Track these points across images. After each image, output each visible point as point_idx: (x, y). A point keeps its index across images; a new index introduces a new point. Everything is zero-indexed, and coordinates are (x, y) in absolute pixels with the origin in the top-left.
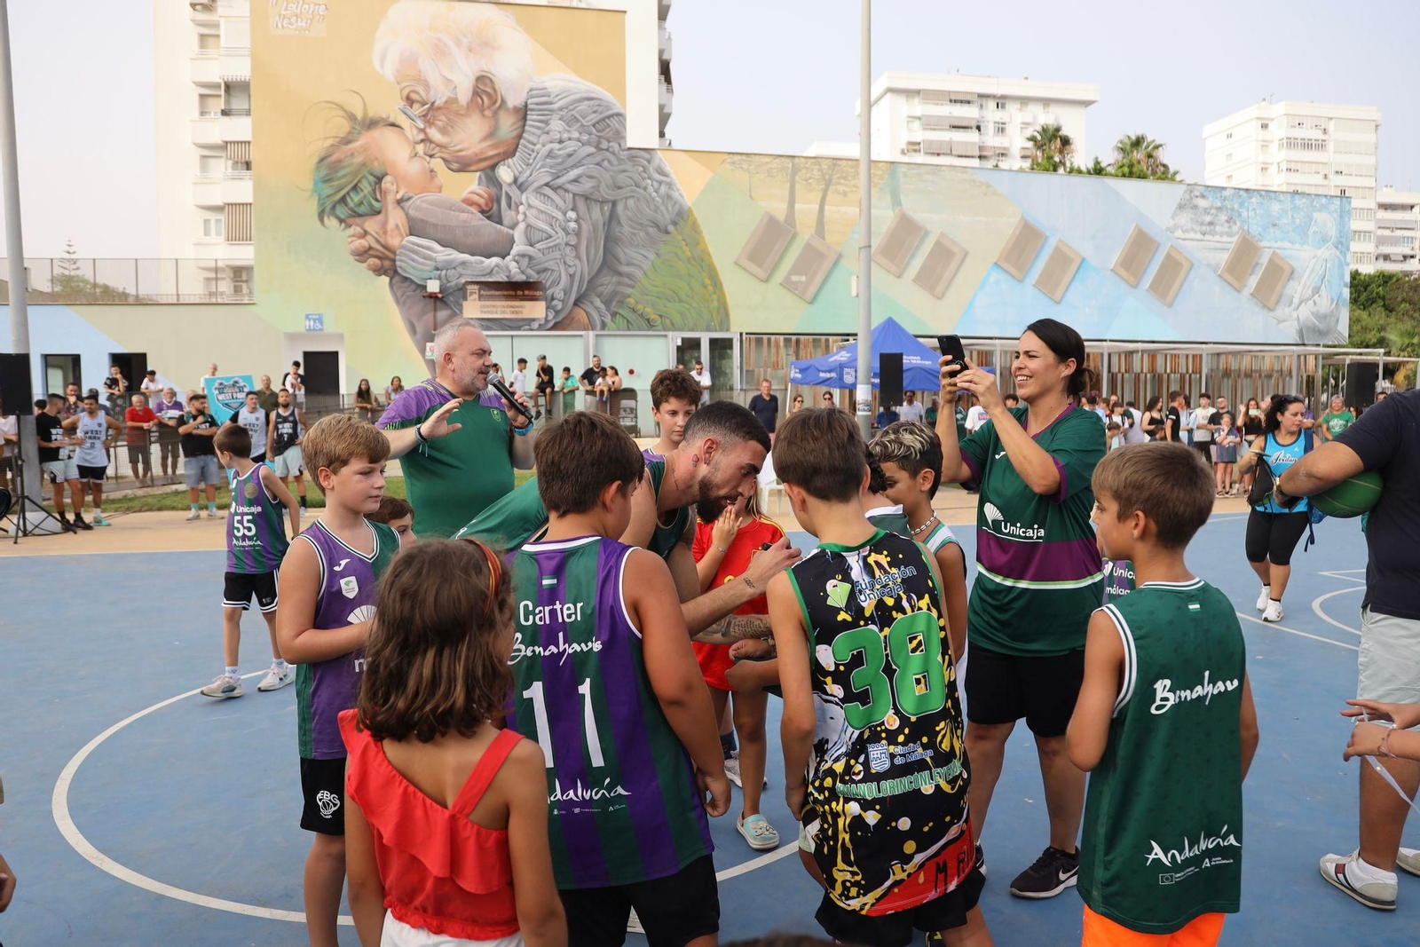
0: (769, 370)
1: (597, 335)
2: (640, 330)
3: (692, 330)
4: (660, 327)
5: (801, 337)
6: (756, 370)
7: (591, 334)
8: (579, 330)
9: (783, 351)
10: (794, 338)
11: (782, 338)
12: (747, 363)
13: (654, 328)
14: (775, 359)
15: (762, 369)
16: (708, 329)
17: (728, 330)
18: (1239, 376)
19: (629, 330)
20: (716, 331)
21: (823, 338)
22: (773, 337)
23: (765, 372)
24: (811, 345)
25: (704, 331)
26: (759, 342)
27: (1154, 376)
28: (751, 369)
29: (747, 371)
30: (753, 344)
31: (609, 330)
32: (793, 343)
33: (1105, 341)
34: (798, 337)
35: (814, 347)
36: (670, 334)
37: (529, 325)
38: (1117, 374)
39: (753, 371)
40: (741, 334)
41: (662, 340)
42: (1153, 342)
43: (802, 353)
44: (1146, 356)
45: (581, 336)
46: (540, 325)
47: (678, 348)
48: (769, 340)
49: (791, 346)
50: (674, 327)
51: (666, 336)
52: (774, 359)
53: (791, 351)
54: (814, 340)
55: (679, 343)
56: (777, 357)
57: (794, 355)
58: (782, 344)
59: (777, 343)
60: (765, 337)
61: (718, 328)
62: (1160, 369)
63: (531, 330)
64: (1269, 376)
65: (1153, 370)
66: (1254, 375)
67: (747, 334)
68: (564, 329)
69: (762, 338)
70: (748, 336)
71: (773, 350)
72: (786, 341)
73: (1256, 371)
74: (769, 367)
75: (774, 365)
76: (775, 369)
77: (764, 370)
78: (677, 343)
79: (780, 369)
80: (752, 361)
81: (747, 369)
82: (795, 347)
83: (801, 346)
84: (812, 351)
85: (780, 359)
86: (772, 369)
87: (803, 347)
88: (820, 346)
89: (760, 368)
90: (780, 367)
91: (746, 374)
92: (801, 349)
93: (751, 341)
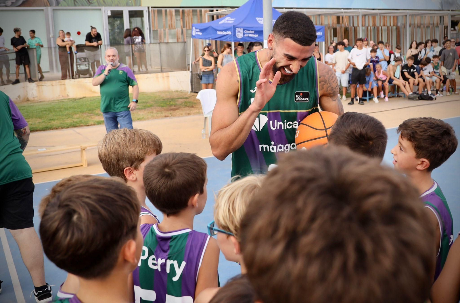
0: (167, 30)
1: (54, 10)
2: (83, 5)
3: (117, 5)
4: (96, 4)
5: (185, 9)
6: (159, 30)
7: (50, 9)
8: (41, 6)
9: (174, 17)
10: (181, 9)
11: (173, 10)
12: (153, 26)
13: (92, 4)
15: (162, 29)
16: (127, 5)
17: (140, 5)
18: (415, 27)
19: (75, 5)
20: (132, 6)
21: (198, 9)
22: (168, 9)
23: (165, 30)
24: (191, 14)
25: (125, 6)
26: (160, 12)
27: (375, 28)
28: (155, 29)
29: (153, 31)
30: (156, 14)
31: (62, 6)
32: (181, 13)
33: (351, 9)
34: (183, 9)
35: (193, 15)
36: (103, 8)
37: (4, 3)
38: (357, 27)
39: (157, 31)
40: (148, 8)
41: (98, 12)
42: (374, 9)
43: (186, 19)
44: (370, 17)
45: (43, 10)
46: (12, 3)
47: (109, 17)
48: (166, 11)
49: (179, 15)
50: (105, 4)
51: (100, 9)
52: (169, 23)
53: (179, 18)
54: (193, 10)
55: (109, 14)
56: (172, 22)
57: (181, 20)
58: (174, 13)
59: (171, 12)
60: (163, 9)
61: (134, 4)
62: (378, 24)
63: (6, 6)
64: (428, 27)
65: (374, 25)
66: (421, 26)
67: (152, 7)
68: (30, 6)
69: (161, 10)
70: (153, 9)
71: (169, 17)
72: (177, 12)
73: (422, 24)
74: (166, 28)
75: (169, 27)
76: (171, 29)
77: (164, 30)
78: (107, 14)
79: (173, 29)
80: (156, 24)
81: (154, 29)
82: (182, 16)
83: (186, 14)
84: (192, 17)
85: (173, 23)
86: (169, 29)
87: (187, 15)
88: (196, 15)
89: (161, 29)
90: (173, 28)
91: (153, 33)
92: (185, 17)
93: (155, 12)
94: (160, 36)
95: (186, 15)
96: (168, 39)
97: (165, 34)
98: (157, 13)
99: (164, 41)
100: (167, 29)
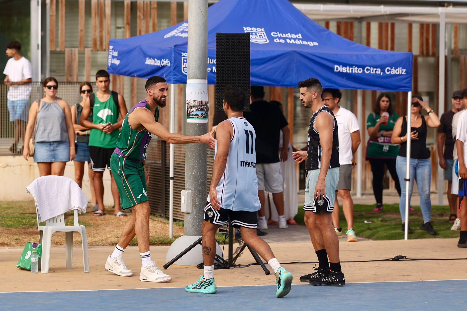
0: (88, 52)
6: (67, 50)
9: (108, 21)
10: (128, 1)
11: (108, 1)
12: (51, 41)
14: (98, 34)
15: (77, 50)
23: (82, 53)
24: (154, 13)
26: (72, 7)
28: (58, 49)
29: (52, 52)
30: (62, 10)
32: (127, 11)
35: (160, 16)
39: (62, 53)
43: (141, 24)
48: (88, 4)
49: (123, 15)
52: (93, 33)
53: (122, 22)
54: (160, 5)
56: (101, 32)
57: (127, 27)
58: (108, 11)
59: (101, 8)
69: (77, 2)
71: (94, 21)
72: (118, 7)
74: (86, 47)
75: (95, 44)
76: (98, 50)
77: (79, 51)
79: (105, 50)
80: (61, 39)
81: (53, 49)
82: (129, 18)
83: (140, 14)
84: (156, 21)
85: (105, 33)
86: (92, 51)
87: (142, 17)
88: (168, 17)
89: (73, 49)
90: (104, 47)
91: (51, 57)
92: (138, 20)
93: (60, 5)
94: (70, 67)
95: (140, 16)
97: (81, 63)
98: (64, 8)
99: (77, 79)
100: (90, 49)
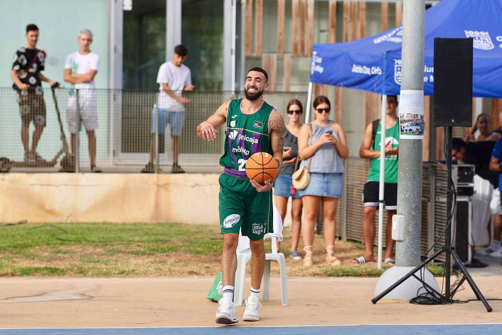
0: (287, 58)
6: (264, 56)
9: (310, 23)
10: (333, 1)
11: (311, 0)
12: (247, 45)
14: (299, 37)
15: (275, 56)
21: (386, 2)
23: (281, 59)
24: (363, 14)
26: (271, 7)
28: (254, 55)
29: (247, 58)
30: (260, 10)
32: (331, 11)
35: (370, 18)
39: (259, 59)
43: (348, 27)
48: (288, 4)
49: (326, 17)
52: (294, 37)
53: (327, 25)
54: (368, 5)
55: (128, 7)
56: (303, 35)
57: (332, 31)
58: (311, 11)
59: (302, 8)
69: (276, 2)
71: (295, 23)
72: (322, 7)
74: (285, 53)
75: (296, 49)
76: (298, 56)
77: (278, 56)
78: (123, 5)
79: (307, 56)
80: (257, 43)
81: (249, 54)
82: (335, 19)
83: (346, 15)
84: (365, 24)
85: (307, 37)
86: (292, 57)
87: (349, 19)
88: (379, 19)
89: (271, 55)
90: (306, 53)
91: (246, 63)
92: (344, 23)
93: (257, 5)
95: (346, 19)
96: (288, 85)
97: (280, 71)
98: (261, 8)
99: (275, 88)
100: (290, 55)
